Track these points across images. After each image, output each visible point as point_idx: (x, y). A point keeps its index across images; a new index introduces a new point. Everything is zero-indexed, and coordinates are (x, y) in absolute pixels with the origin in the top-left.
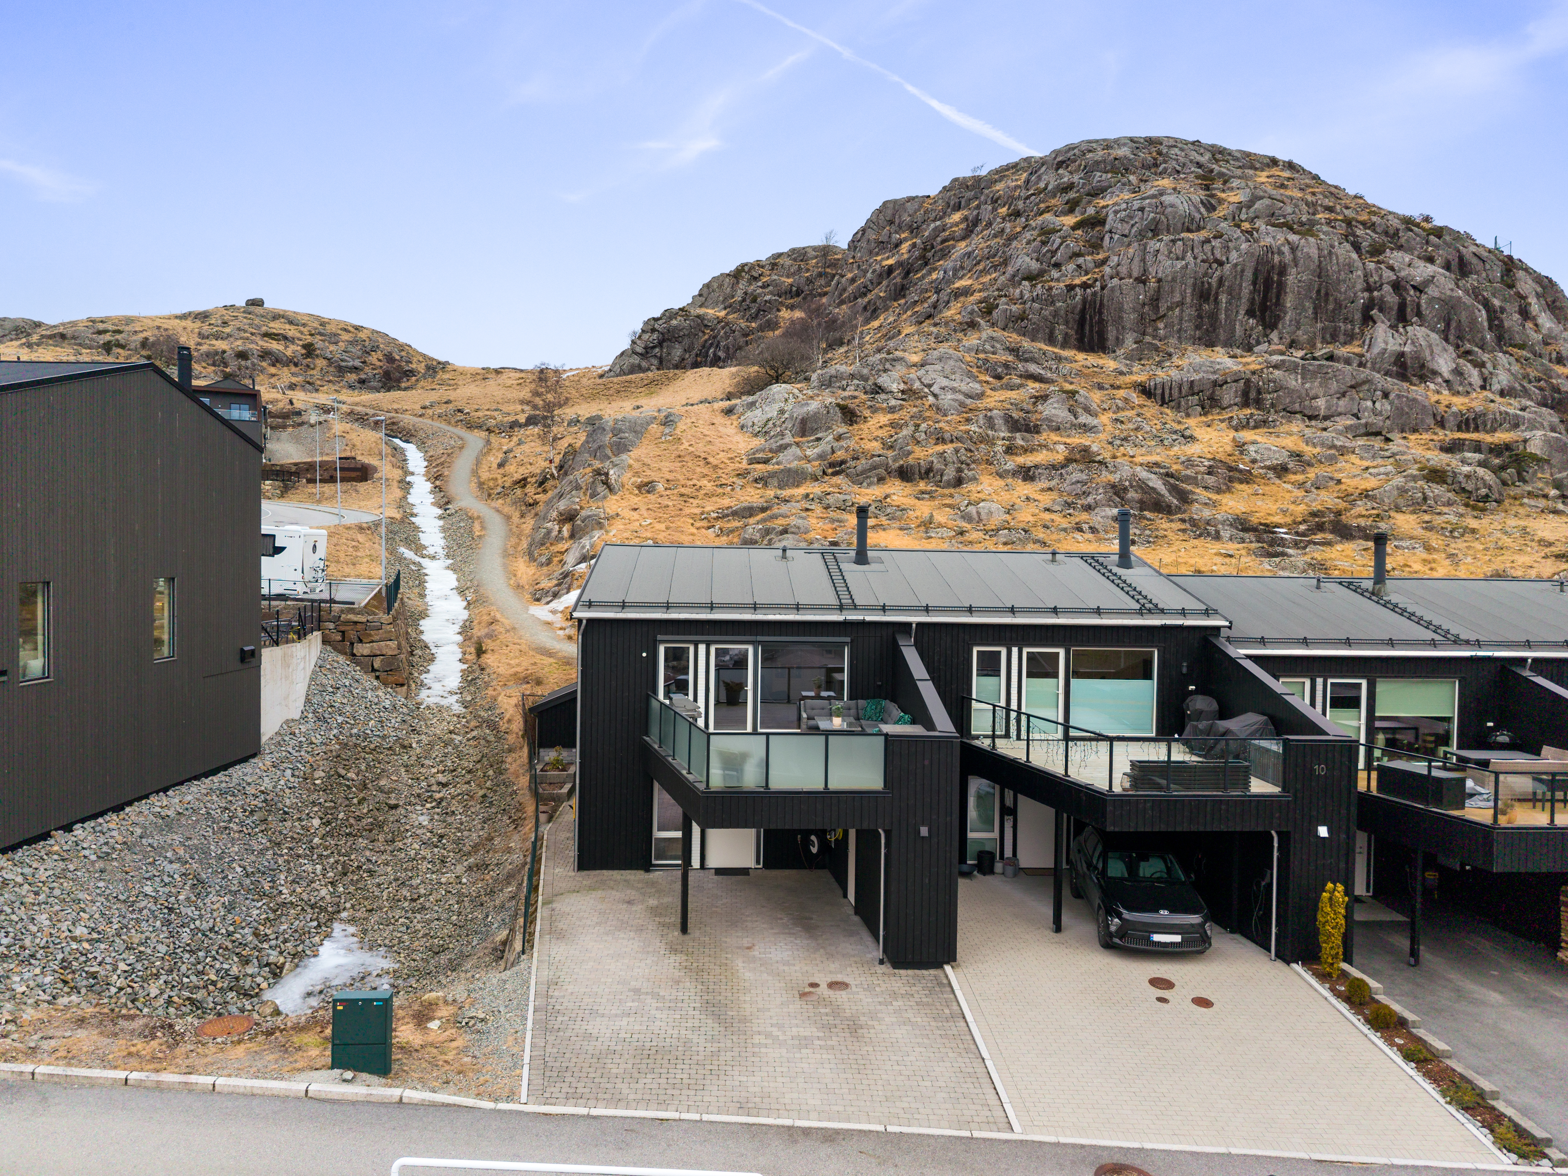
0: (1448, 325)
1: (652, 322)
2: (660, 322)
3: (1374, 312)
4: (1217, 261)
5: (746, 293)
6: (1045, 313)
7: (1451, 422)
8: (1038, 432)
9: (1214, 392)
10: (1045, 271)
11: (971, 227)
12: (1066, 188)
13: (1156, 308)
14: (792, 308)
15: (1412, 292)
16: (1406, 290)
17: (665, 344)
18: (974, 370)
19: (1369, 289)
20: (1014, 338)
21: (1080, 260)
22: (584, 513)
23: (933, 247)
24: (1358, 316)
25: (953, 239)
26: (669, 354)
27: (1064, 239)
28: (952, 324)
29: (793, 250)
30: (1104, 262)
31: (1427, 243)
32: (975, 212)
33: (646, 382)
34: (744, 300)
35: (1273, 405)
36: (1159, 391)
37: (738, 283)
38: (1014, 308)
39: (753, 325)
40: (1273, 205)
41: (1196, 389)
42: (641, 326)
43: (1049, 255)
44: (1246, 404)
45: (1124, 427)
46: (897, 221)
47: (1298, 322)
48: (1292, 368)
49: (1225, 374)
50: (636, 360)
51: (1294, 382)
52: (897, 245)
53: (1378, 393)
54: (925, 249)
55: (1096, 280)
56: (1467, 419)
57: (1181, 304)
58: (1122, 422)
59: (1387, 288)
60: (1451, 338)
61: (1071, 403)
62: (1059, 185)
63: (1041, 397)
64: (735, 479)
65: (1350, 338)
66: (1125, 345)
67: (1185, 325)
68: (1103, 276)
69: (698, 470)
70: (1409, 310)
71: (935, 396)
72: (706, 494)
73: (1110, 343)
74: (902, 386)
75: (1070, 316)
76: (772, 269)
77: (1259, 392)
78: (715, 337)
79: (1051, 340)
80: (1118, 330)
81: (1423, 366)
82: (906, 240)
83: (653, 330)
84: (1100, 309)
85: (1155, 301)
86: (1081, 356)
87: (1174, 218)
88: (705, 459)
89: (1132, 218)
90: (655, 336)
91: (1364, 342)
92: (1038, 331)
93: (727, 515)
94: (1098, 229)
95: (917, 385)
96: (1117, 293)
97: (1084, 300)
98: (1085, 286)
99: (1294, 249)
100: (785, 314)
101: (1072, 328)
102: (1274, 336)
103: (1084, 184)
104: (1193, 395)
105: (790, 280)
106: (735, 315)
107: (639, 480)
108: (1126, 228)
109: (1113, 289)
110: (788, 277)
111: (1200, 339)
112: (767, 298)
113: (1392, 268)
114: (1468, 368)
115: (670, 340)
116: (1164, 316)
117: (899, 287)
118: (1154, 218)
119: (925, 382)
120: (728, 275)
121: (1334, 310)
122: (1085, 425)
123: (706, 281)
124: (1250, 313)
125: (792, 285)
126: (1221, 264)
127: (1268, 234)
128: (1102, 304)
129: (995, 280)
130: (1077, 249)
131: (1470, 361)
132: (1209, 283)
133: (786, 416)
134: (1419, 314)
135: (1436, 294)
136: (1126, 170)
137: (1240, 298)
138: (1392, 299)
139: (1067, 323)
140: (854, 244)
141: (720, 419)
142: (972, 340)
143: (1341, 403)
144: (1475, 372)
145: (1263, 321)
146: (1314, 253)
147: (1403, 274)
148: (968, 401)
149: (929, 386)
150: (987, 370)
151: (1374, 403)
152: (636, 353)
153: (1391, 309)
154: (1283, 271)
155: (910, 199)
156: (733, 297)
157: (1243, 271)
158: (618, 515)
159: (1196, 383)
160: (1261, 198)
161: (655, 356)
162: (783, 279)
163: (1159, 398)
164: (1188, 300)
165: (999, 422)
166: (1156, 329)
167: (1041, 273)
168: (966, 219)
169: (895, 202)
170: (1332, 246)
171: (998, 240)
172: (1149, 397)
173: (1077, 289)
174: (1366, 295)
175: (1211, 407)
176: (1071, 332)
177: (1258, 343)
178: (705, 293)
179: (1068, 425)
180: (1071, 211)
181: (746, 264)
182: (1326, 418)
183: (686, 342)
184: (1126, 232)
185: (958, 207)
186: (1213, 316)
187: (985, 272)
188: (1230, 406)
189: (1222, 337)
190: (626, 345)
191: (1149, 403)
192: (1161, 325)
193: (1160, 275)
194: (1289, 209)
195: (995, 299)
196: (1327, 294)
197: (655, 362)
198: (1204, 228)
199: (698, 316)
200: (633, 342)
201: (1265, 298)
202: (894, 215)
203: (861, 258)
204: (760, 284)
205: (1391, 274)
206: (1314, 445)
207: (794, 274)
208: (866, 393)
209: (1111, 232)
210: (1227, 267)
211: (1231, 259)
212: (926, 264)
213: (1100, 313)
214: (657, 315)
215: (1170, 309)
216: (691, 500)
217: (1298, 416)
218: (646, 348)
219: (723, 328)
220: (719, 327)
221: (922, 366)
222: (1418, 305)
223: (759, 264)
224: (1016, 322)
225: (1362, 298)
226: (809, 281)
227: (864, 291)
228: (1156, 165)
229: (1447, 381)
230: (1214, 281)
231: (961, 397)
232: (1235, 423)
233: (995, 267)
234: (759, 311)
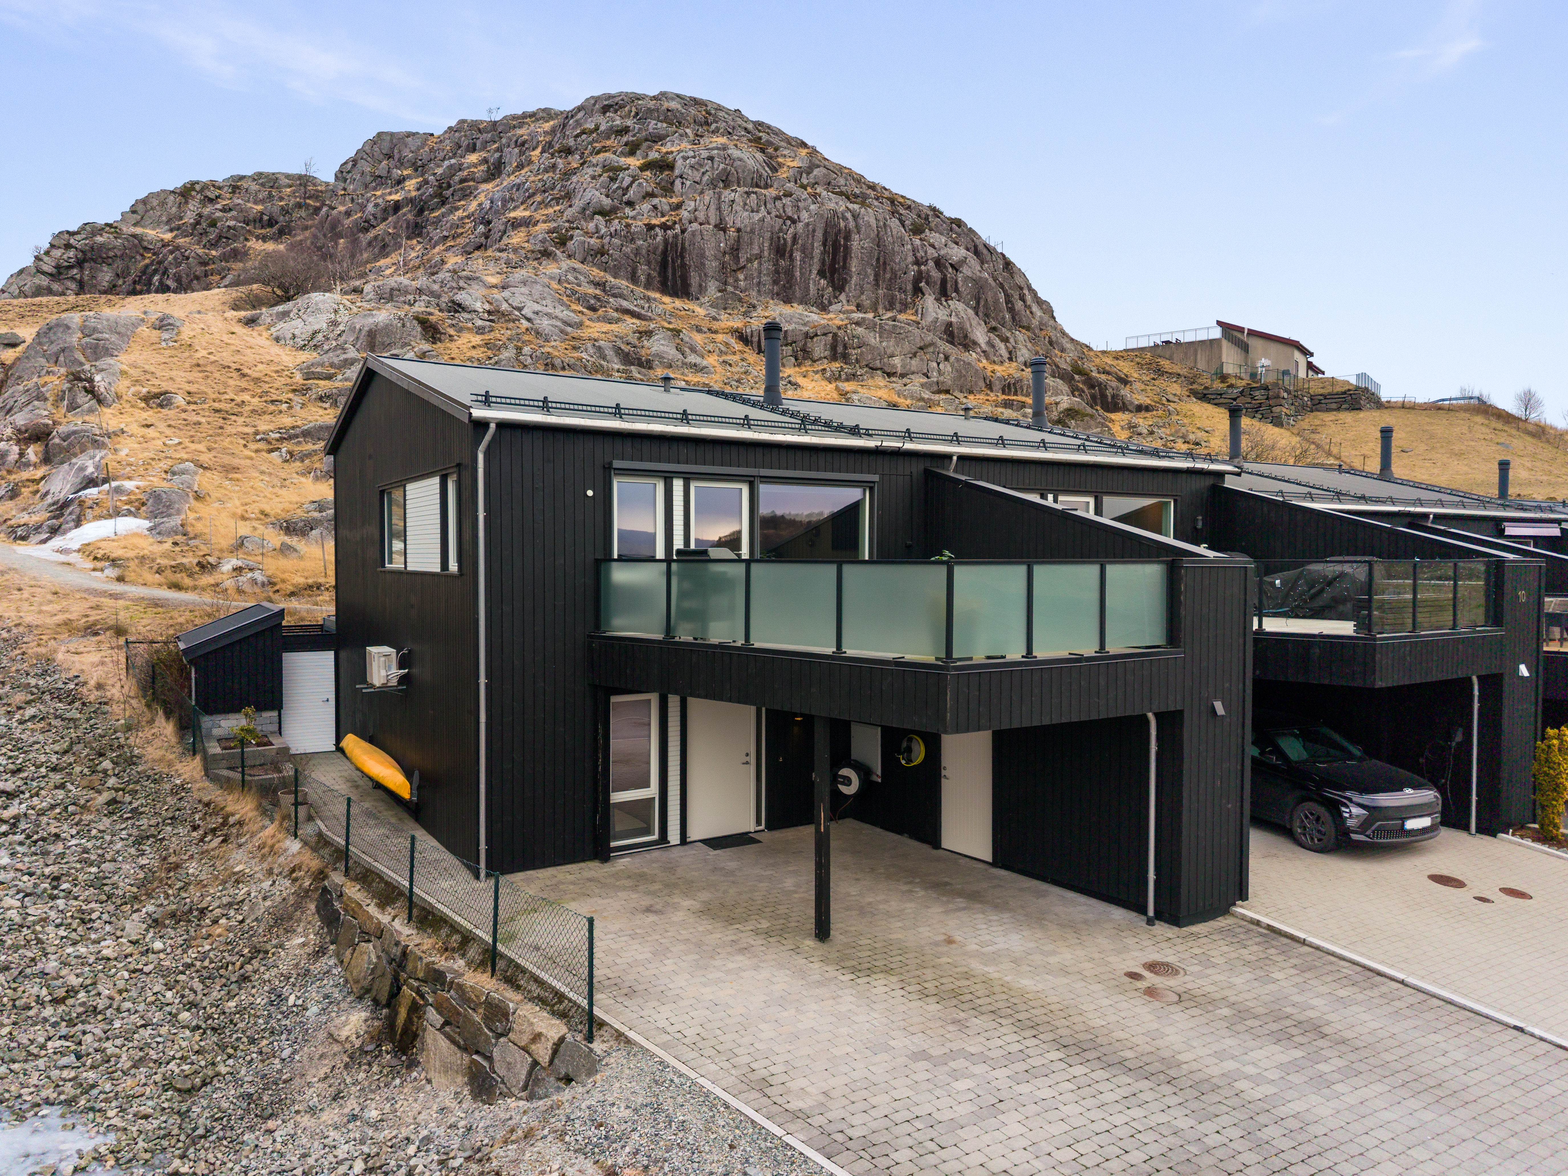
0: (978, 303)
1: (66, 236)
2: (78, 237)
3: (922, 284)
4: (789, 218)
5: (200, 215)
6: (627, 250)
7: (997, 386)
8: (650, 368)
9: (806, 344)
10: (618, 208)
11: (495, 171)
12: (621, 131)
13: (737, 258)
14: (264, 239)
15: (950, 270)
16: (946, 267)
17: (87, 265)
18: (565, 298)
19: (917, 263)
20: (596, 273)
21: (655, 201)
22: (62, 429)
23: (449, 186)
24: (909, 287)
25: (473, 180)
26: (94, 277)
27: (634, 179)
28: (523, 252)
29: (260, 174)
30: (679, 206)
31: (951, 230)
32: (497, 155)
33: (65, 307)
34: (198, 223)
35: (857, 361)
36: (755, 339)
37: (187, 203)
38: (592, 241)
39: (214, 253)
40: (829, 175)
41: (790, 340)
42: (50, 239)
43: (620, 192)
44: (834, 358)
45: (733, 369)
46: (397, 156)
47: (862, 287)
48: (871, 327)
49: (815, 327)
50: (44, 281)
51: (873, 339)
52: (400, 181)
53: (941, 355)
54: (440, 187)
55: (675, 223)
56: (1009, 384)
57: (759, 257)
58: (730, 365)
59: (931, 264)
60: (980, 314)
61: (678, 341)
62: (612, 127)
63: (646, 332)
64: (291, 395)
65: (904, 307)
66: (708, 293)
67: (764, 278)
68: (681, 220)
69: (231, 382)
70: (949, 286)
71: (529, 320)
72: (253, 411)
73: (694, 289)
74: (487, 307)
75: (652, 256)
76: (234, 192)
77: (845, 347)
78: (160, 263)
79: (633, 278)
80: (700, 277)
81: (966, 337)
82: (409, 177)
83: (68, 246)
84: (681, 253)
85: (735, 250)
86: (667, 299)
87: (744, 172)
88: (238, 370)
89: (701, 166)
90: (72, 253)
91: (917, 311)
92: (619, 269)
93: (296, 436)
94: (667, 173)
95: (504, 307)
96: (698, 238)
97: (666, 241)
98: (665, 227)
99: (855, 217)
100: (255, 245)
101: (654, 270)
102: (843, 297)
103: (640, 129)
104: (786, 345)
105: (260, 207)
106: (187, 239)
107: (144, 391)
108: (697, 176)
109: (693, 233)
110: (255, 203)
111: (778, 294)
112: (232, 223)
113: (933, 246)
114: (997, 342)
115: (95, 261)
116: (744, 267)
117: (412, 224)
118: (724, 170)
119: (514, 304)
120: (173, 192)
121: (891, 279)
122: (695, 365)
123: (142, 195)
124: (821, 273)
125: (262, 213)
126: (794, 222)
127: (830, 200)
128: (683, 248)
129: (562, 212)
130: (650, 189)
131: (998, 336)
132: (785, 239)
133: (341, 328)
134: (957, 290)
135: (969, 274)
136: (680, 123)
137: (812, 258)
138: (936, 274)
139: (649, 263)
140: (342, 175)
141: (240, 329)
142: (551, 268)
143: (913, 362)
144: (1002, 346)
145: (832, 283)
146: (873, 222)
147: (942, 252)
148: (569, 329)
149: (520, 309)
150: (579, 299)
151: (938, 364)
152: (43, 273)
153: (935, 283)
154: (848, 237)
155: (409, 135)
156: (181, 218)
157: (814, 231)
158: (123, 432)
159: (790, 334)
160: (818, 166)
161: (73, 278)
162: (249, 205)
163: (755, 345)
164: (766, 253)
165: (610, 353)
166: (737, 280)
167: (613, 210)
168: (485, 161)
169: (392, 134)
170: (886, 219)
171: (551, 174)
172: (747, 345)
173: (657, 229)
174: (916, 268)
175: (804, 358)
176: (654, 274)
177: (831, 304)
178: (140, 208)
179: (679, 363)
180: (632, 153)
181: (197, 183)
182: (903, 376)
183: (119, 264)
184: (698, 179)
185: (473, 149)
186: (790, 273)
187: (544, 204)
188: (820, 359)
189: (798, 294)
190: (28, 261)
191: (747, 349)
192: (741, 276)
193: (738, 225)
194: (842, 181)
195: (567, 231)
196: (885, 263)
197: (73, 286)
198: (771, 186)
199: (134, 236)
200: (37, 258)
201: (834, 260)
202: (392, 149)
203: (354, 190)
204: (219, 206)
205: (934, 251)
206: (906, 398)
207: (262, 201)
208: (440, 310)
209: (681, 177)
210: (800, 225)
211: (802, 218)
212: (443, 203)
213: (682, 257)
214: (74, 228)
215: (749, 260)
216: (233, 418)
217: (879, 372)
218: (58, 267)
219: (171, 252)
220: (165, 250)
221: (504, 288)
222: (956, 282)
223: (213, 184)
224: (596, 255)
225: (913, 270)
226: (285, 211)
227: (367, 226)
228: (707, 124)
229: (984, 352)
230: (789, 237)
231: (559, 324)
232: (828, 374)
233: (557, 200)
234: (220, 237)
